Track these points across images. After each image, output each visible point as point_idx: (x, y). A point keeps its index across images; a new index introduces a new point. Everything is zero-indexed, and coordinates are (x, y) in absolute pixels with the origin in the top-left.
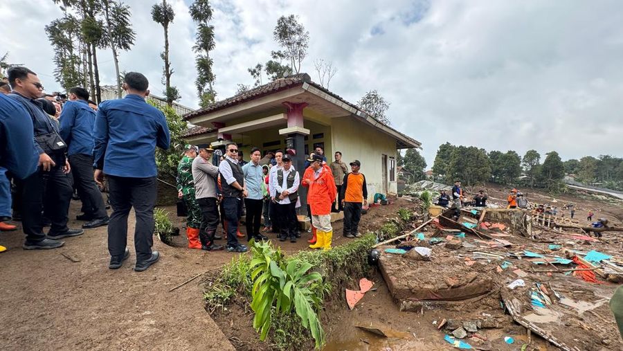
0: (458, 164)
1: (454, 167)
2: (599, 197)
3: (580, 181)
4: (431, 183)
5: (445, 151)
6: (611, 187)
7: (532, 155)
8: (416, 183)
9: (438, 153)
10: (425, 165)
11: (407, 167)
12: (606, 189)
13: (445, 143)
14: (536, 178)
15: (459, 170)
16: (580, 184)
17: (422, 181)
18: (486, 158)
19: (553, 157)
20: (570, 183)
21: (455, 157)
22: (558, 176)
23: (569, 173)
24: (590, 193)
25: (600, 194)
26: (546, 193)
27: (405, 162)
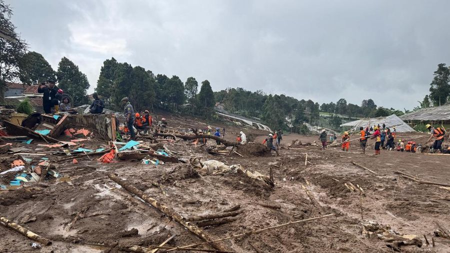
3: (226, 109)
5: (110, 68)
6: (244, 116)
9: (102, 69)
12: (242, 117)
13: (110, 59)
14: (197, 105)
16: (226, 112)
18: (153, 81)
20: (220, 111)
21: (119, 76)
22: (211, 104)
23: (221, 103)
24: (232, 120)
25: (237, 121)
26: (204, 120)
27: (59, 79)
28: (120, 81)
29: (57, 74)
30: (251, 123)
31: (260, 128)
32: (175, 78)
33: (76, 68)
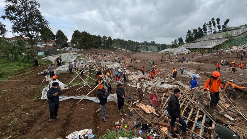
0: (83, 39)
1: (82, 40)
2: (120, 50)
4: (71, 48)
5: (76, 33)
7: (105, 37)
8: (63, 49)
9: (73, 34)
10: (67, 40)
11: (58, 40)
13: (76, 30)
15: (84, 42)
17: (66, 47)
19: (110, 38)
22: (111, 44)
24: (118, 49)
25: (120, 49)
26: (109, 50)
27: (57, 38)
28: (82, 38)
29: (56, 36)
30: (124, 50)
31: (127, 51)
32: (99, 36)
33: (63, 34)
